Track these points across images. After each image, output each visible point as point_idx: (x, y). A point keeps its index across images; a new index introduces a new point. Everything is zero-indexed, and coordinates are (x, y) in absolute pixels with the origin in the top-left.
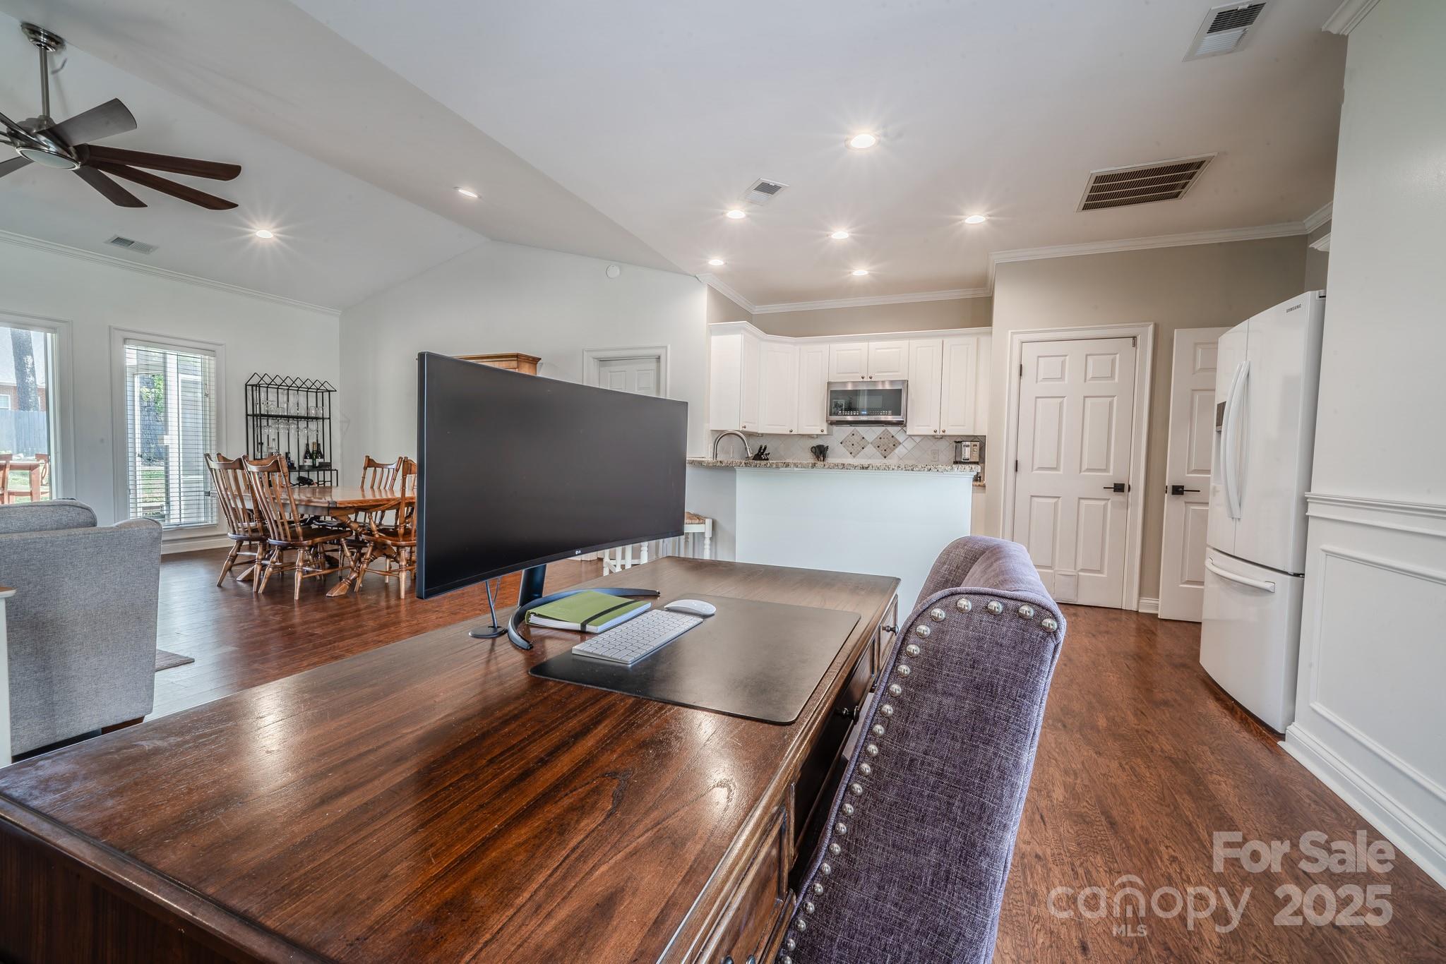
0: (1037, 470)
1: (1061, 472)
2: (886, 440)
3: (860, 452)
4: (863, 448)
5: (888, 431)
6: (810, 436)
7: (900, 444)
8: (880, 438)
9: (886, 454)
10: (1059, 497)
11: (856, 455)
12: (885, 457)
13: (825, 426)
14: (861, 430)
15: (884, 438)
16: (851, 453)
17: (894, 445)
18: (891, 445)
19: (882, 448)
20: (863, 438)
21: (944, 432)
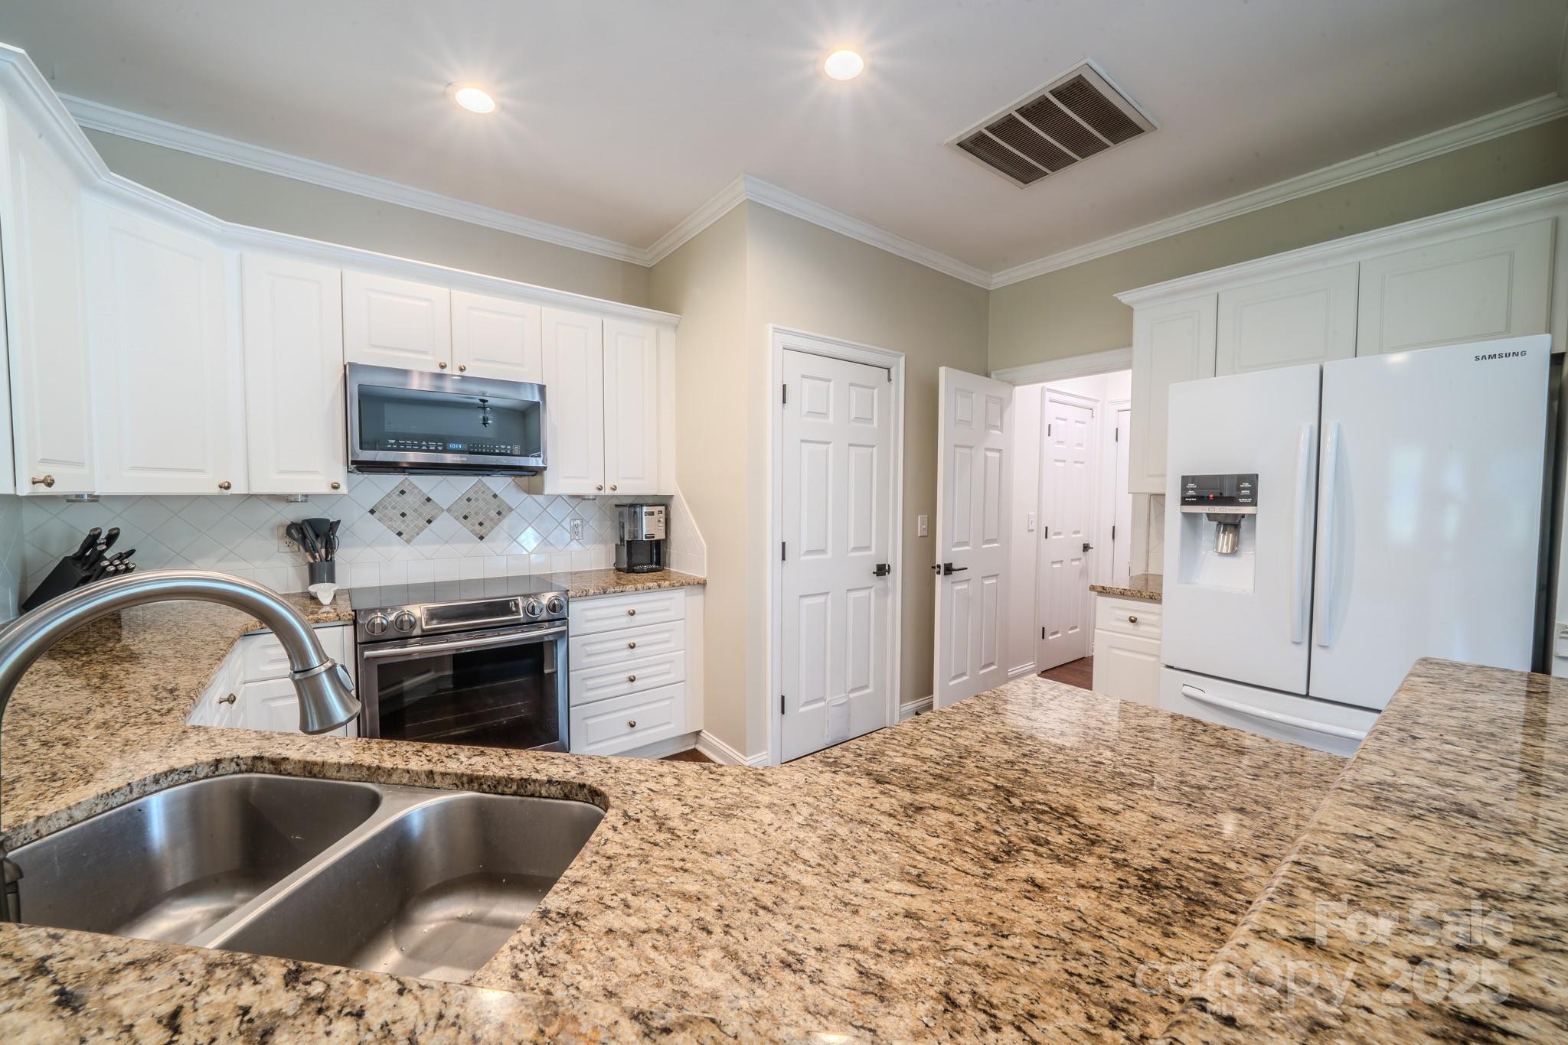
0: (805, 554)
1: (829, 556)
2: (481, 504)
3: (422, 529)
4: (429, 522)
5: (484, 485)
6: (287, 499)
7: (511, 510)
8: (469, 500)
9: (482, 531)
10: (827, 593)
11: (413, 537)
12: (481, 538)
13: (340, 474)
14: (424, 483)
15: (477, 500)
16: (400, 534)
17: (499, 513)
18: (493, 513)
19: (474, 520)
20: (429, 500)
21: (614, 489)
